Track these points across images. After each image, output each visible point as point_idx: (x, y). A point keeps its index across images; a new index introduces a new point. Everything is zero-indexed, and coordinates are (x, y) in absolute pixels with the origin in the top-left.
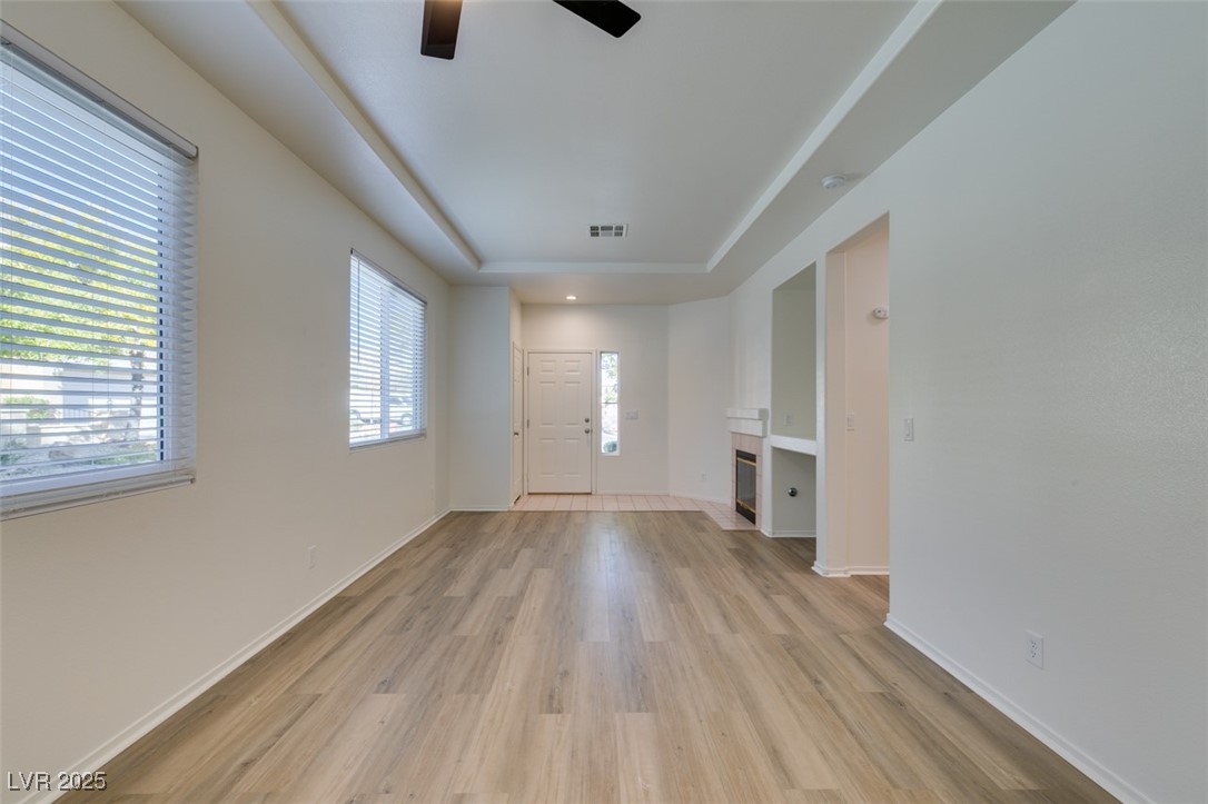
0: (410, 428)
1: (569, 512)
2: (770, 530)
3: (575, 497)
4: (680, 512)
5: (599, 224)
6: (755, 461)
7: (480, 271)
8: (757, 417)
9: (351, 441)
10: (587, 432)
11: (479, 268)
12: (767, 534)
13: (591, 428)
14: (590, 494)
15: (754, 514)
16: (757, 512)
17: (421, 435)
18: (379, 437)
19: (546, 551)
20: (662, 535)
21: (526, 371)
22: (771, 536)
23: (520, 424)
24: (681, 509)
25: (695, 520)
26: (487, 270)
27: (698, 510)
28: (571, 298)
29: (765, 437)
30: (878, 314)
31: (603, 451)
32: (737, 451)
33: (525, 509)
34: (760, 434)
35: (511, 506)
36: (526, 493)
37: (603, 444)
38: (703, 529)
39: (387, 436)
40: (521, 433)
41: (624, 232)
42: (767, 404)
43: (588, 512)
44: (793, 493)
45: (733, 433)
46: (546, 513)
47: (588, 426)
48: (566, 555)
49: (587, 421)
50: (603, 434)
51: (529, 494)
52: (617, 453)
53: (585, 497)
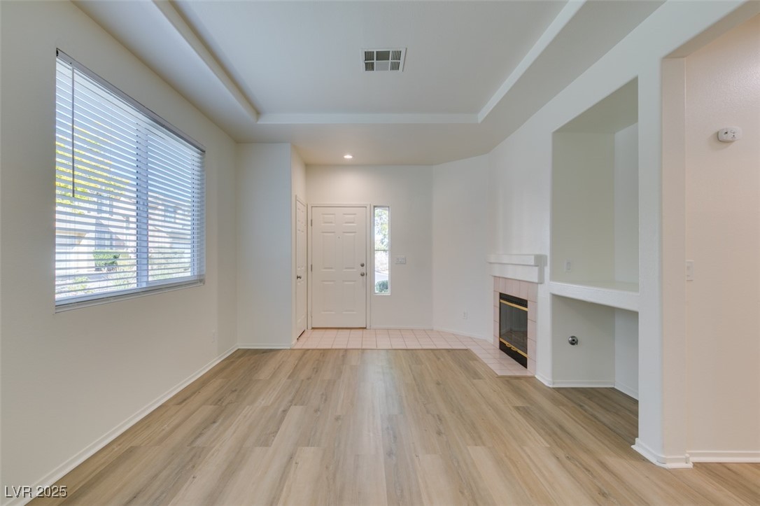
0: (188, 274)
1: (346, 350)
2: (550, 379)
3: (352, 330)
4: (448, 350)
5: (375, 48)
6: (526, 306)
7: (258, 123)
8: (532, 263)
9: (58, 297)
10: (362, 275)
11: (257, 119)
12: (546, 384)
13: (366, 271)
14: (365, 328)
15: (526, 359)
16: (529, 356)
17: (199, 280)
18: (135, 286)
19: (316, 411)
20: (438, 384)
21: (310, 223)
22: (551, 386)
23: (304, 268)
24: (450, 347)
25: (463, 358)
26: (267, 121)
27: (465, 348)
28: (348, 157)
29: (541, 282)
30: (725, 137)
31: (376, 292)
32: (501, 294)
33: (305, 347)
34: (536, 280)
35: (294, 344)
36: (310, 327)
37: (376, 283)
38: (476, 375)
39: (144, 285)
40: (304, 277)
41: (401, 61)
42: (546, 251)
43: (364, 349)
44: (574, 342)
45: (495, 277)
46: (324, 352)
47: (363, 270)
48: (337, 419)
49: (362, 265)
50: (376, 273)
51: (313, 328)
52: (387, 293)
53: (361, 331)
